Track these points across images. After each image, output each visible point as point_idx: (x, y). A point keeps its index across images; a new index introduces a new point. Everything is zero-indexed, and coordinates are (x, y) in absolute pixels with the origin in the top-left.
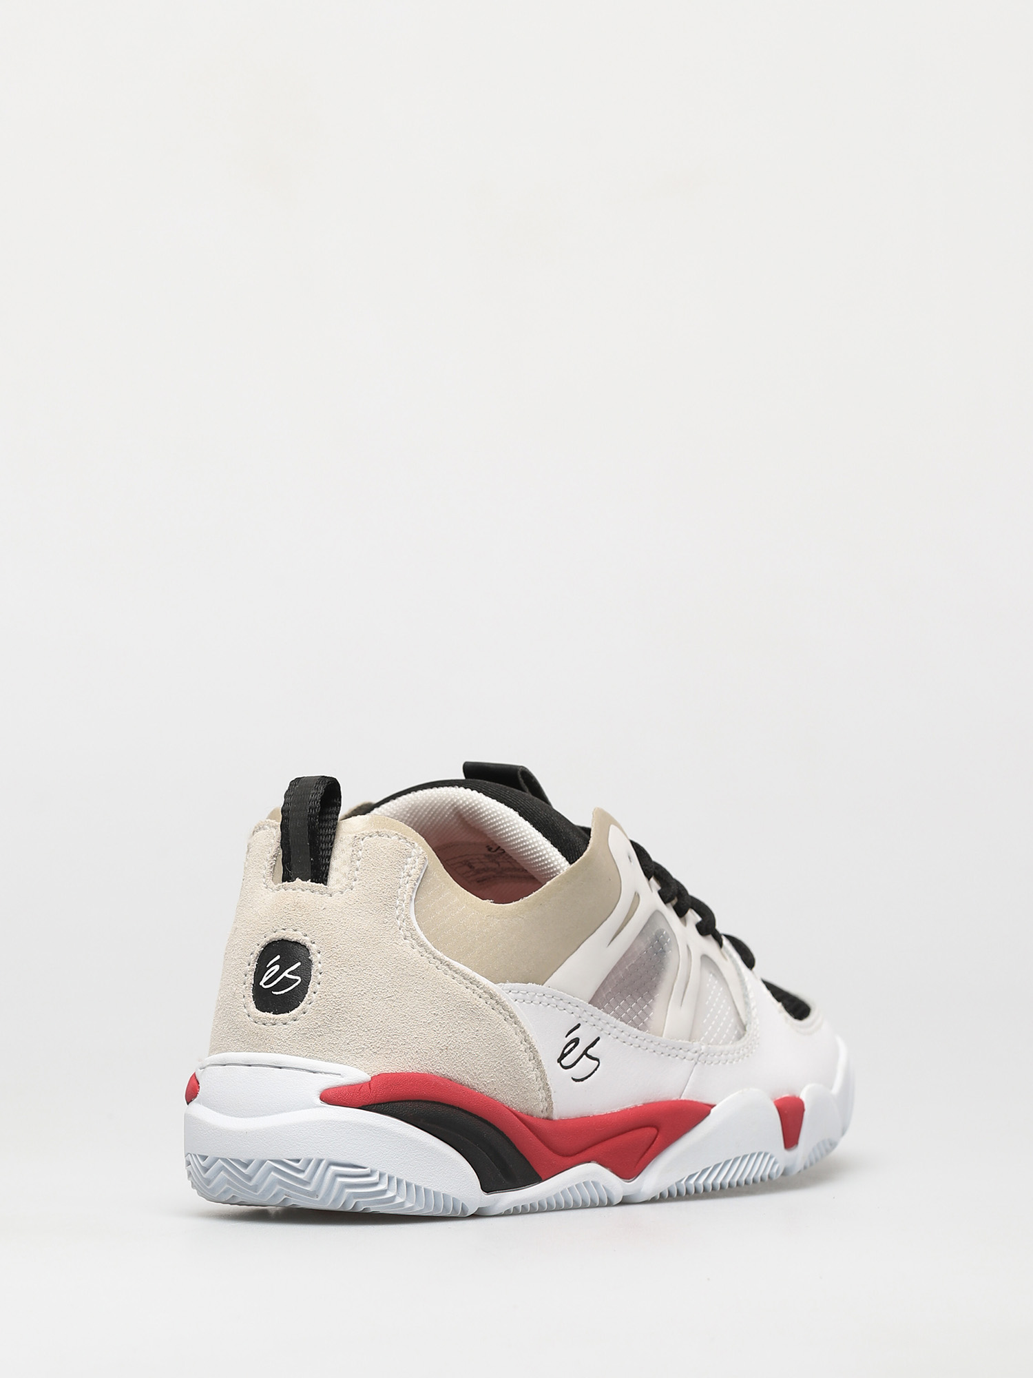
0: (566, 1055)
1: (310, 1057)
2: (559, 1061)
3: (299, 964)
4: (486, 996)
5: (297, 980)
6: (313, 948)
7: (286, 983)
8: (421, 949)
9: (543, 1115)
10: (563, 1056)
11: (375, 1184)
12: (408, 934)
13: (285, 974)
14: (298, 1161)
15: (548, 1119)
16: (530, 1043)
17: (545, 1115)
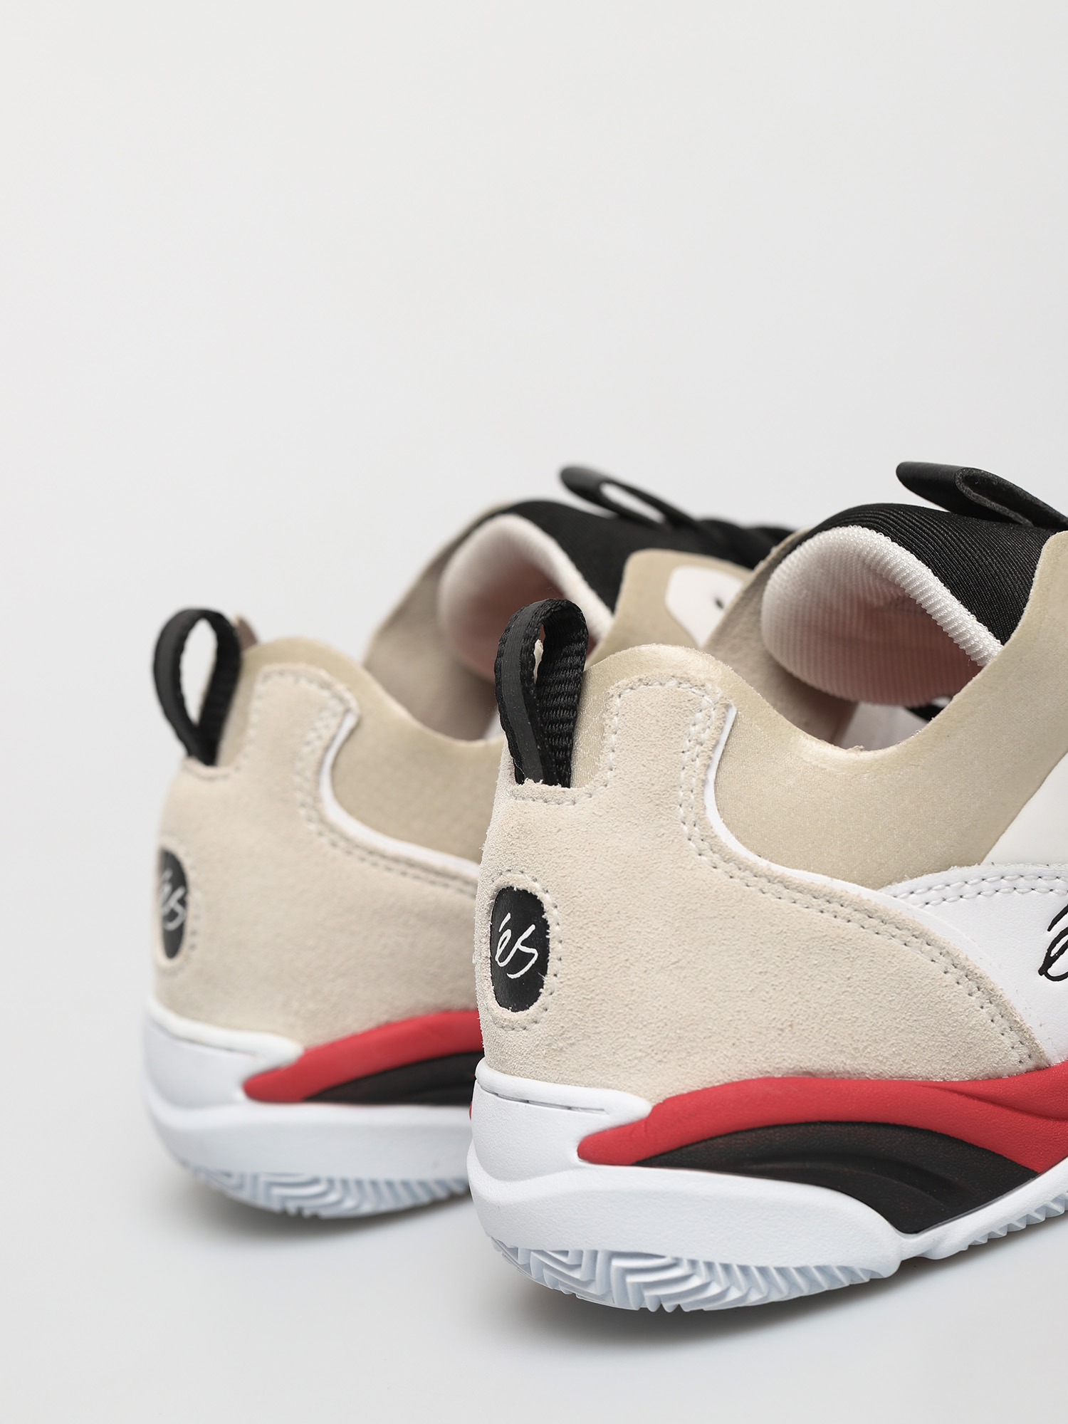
0: (1056, 957)
1: (563, 1082)
2: (1043, 971)
3: (533, 927)
4: (858, 915)
5: (533, 955)
6: (546, 900)
7: (521, 959)
8: (730, 867)
9: (1022, 1068)
10: (1049, 961)
11: (685, 1278)
12: (705, 845)
13: (518, 945)
14: (565, 1253)
15: (1038, 1069)
16: (963, 968)
17: (1030, 1064)
